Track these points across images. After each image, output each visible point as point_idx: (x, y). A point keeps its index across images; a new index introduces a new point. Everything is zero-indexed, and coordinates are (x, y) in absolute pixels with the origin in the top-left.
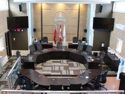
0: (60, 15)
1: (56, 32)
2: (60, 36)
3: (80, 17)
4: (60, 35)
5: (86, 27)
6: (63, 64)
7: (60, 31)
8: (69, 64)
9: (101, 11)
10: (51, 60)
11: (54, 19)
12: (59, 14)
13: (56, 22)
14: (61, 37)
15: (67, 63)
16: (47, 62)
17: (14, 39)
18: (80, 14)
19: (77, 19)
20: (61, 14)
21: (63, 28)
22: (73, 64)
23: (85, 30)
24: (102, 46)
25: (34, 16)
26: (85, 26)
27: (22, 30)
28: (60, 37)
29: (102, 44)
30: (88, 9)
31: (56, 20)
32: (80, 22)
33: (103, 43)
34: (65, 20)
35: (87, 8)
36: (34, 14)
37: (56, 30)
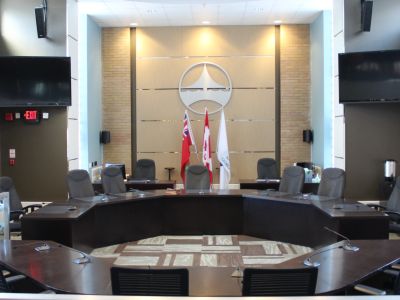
0: (206, 79)
1: (190, 143)
2: (206, 160)
3: (282, 82)
4: (206, 153)
5: (309, 122)
6: (214, 248)
7: (206, 138)
8: (242, 246)
9: (366, 27)
10: (160, 238)
11: (183, 95)
12: (201, 73)
13: (187, 104)
14: (210, 161)
15: (235, 244)
16: (141, 242)
17: (12, 153)
18: (282, 71)
19: (273, 92)
20: (209, 72)
21: (218, 126)
22: (261, 246)
23: (304, 132)
24: (388, 175)
25: (104, 83)
26: (305, 119)
27: (45, 116)
28: (205, 162)
29: (388, 163)
30: (314, 48)
31: (188, 98)
32: (284, 102)
33: (390, 160)
34: (223, 97)
35: (308, 48)
36: (105, 76)
37: (187, 133)
